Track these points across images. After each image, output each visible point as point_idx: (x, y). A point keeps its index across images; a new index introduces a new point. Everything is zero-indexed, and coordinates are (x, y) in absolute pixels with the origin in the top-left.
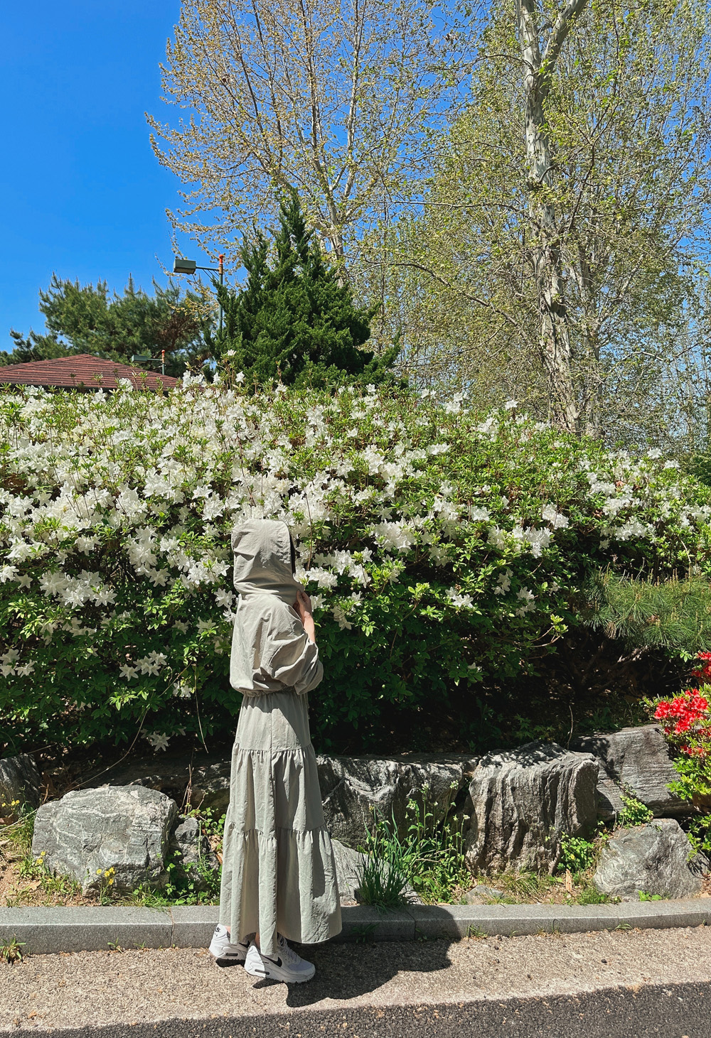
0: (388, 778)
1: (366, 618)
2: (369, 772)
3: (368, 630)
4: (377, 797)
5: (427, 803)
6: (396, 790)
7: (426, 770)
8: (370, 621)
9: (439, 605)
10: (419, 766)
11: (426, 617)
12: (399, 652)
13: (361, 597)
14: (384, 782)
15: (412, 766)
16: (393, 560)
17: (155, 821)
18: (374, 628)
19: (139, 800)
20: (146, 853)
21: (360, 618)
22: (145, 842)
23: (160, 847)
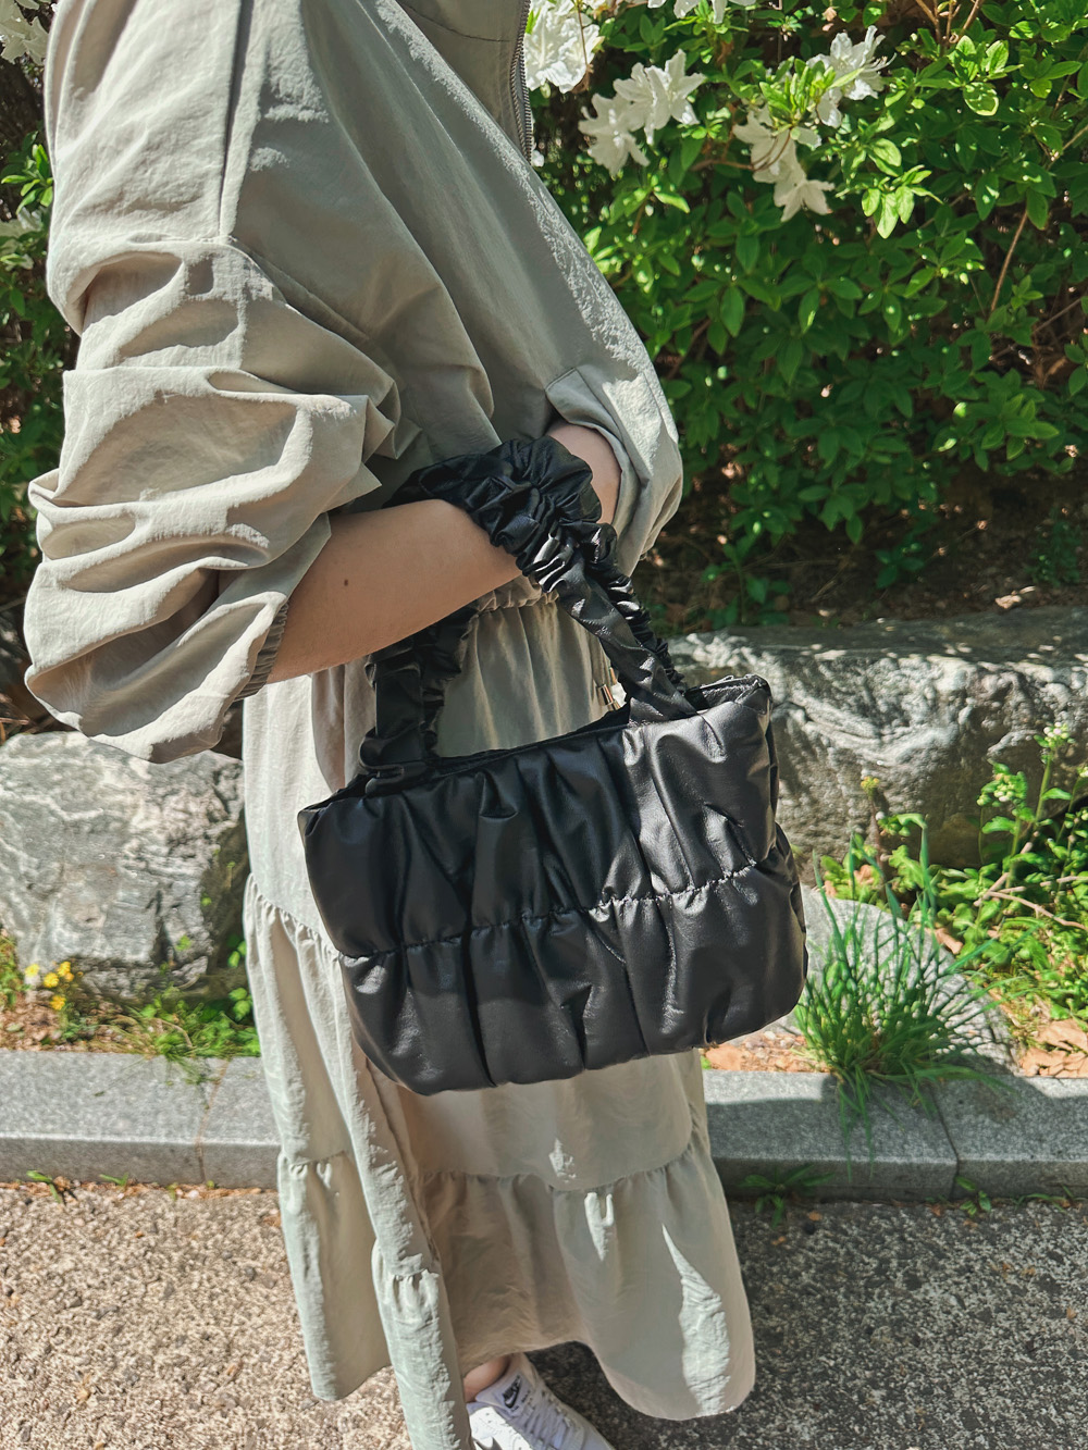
0: (934, 707)
1: (889, 154)
2: (870, 690)
3: (890, 208)
4: (892, 754)
5: (1054, 766)
6: (956, 739)
7: (1068, 686)
8: (906, 166)
10: (1044, 673)
12: (1026, 292)
14: (916, 718)
15: (1021, 676)
17: (185, 844)
18: (916, 197)
19: (147, 782)
20: (153, 935)
21: (861, 158)
22: (152, 901)
23: (198, 912)
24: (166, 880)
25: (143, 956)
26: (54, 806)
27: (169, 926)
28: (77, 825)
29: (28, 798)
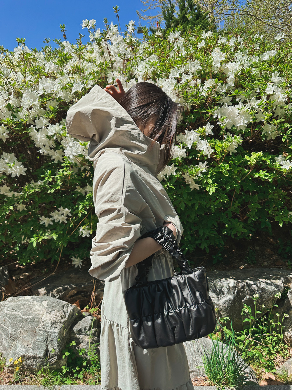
0: (229, 290)
1: (210, 181)
2: (215, 286)
3: (212, 190)
4: (221, 302)
5: (257, 305)
6: (235, 298)
7: (257, 285)
8: (213, 183)
9: (270, 170)
10: (252, 282)
11: (259, 179)
12: (237, 204)
13: (207, 165)
14: (225, 293)
15: (247, 283)
16: (233, 136)
17: (55, 324)
18: (216, 189)
19: (47, 308)
20: (45, 349)
21: (205, 181)
22: (45, 339)
23: (57, 343)
24: (49, 334)
25: (41, 355)
26: (20, 315)
27: (49, 347)
28: (26, 320)
29: (13, 313)
